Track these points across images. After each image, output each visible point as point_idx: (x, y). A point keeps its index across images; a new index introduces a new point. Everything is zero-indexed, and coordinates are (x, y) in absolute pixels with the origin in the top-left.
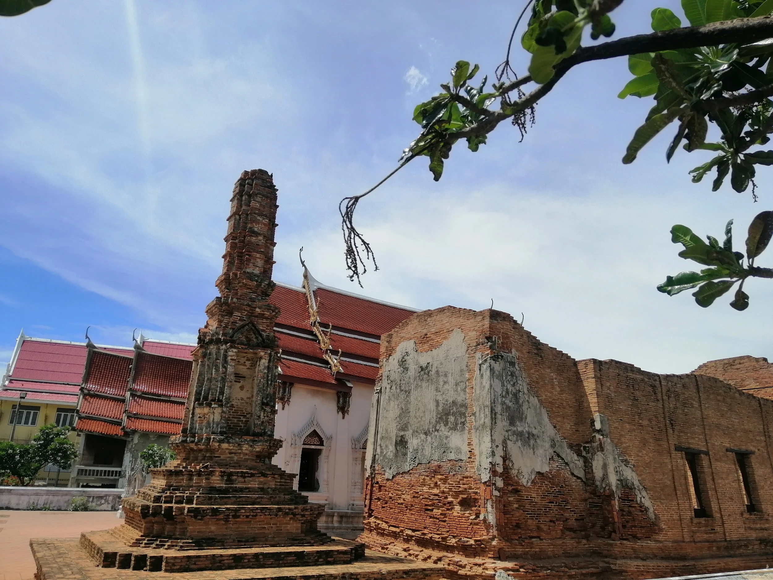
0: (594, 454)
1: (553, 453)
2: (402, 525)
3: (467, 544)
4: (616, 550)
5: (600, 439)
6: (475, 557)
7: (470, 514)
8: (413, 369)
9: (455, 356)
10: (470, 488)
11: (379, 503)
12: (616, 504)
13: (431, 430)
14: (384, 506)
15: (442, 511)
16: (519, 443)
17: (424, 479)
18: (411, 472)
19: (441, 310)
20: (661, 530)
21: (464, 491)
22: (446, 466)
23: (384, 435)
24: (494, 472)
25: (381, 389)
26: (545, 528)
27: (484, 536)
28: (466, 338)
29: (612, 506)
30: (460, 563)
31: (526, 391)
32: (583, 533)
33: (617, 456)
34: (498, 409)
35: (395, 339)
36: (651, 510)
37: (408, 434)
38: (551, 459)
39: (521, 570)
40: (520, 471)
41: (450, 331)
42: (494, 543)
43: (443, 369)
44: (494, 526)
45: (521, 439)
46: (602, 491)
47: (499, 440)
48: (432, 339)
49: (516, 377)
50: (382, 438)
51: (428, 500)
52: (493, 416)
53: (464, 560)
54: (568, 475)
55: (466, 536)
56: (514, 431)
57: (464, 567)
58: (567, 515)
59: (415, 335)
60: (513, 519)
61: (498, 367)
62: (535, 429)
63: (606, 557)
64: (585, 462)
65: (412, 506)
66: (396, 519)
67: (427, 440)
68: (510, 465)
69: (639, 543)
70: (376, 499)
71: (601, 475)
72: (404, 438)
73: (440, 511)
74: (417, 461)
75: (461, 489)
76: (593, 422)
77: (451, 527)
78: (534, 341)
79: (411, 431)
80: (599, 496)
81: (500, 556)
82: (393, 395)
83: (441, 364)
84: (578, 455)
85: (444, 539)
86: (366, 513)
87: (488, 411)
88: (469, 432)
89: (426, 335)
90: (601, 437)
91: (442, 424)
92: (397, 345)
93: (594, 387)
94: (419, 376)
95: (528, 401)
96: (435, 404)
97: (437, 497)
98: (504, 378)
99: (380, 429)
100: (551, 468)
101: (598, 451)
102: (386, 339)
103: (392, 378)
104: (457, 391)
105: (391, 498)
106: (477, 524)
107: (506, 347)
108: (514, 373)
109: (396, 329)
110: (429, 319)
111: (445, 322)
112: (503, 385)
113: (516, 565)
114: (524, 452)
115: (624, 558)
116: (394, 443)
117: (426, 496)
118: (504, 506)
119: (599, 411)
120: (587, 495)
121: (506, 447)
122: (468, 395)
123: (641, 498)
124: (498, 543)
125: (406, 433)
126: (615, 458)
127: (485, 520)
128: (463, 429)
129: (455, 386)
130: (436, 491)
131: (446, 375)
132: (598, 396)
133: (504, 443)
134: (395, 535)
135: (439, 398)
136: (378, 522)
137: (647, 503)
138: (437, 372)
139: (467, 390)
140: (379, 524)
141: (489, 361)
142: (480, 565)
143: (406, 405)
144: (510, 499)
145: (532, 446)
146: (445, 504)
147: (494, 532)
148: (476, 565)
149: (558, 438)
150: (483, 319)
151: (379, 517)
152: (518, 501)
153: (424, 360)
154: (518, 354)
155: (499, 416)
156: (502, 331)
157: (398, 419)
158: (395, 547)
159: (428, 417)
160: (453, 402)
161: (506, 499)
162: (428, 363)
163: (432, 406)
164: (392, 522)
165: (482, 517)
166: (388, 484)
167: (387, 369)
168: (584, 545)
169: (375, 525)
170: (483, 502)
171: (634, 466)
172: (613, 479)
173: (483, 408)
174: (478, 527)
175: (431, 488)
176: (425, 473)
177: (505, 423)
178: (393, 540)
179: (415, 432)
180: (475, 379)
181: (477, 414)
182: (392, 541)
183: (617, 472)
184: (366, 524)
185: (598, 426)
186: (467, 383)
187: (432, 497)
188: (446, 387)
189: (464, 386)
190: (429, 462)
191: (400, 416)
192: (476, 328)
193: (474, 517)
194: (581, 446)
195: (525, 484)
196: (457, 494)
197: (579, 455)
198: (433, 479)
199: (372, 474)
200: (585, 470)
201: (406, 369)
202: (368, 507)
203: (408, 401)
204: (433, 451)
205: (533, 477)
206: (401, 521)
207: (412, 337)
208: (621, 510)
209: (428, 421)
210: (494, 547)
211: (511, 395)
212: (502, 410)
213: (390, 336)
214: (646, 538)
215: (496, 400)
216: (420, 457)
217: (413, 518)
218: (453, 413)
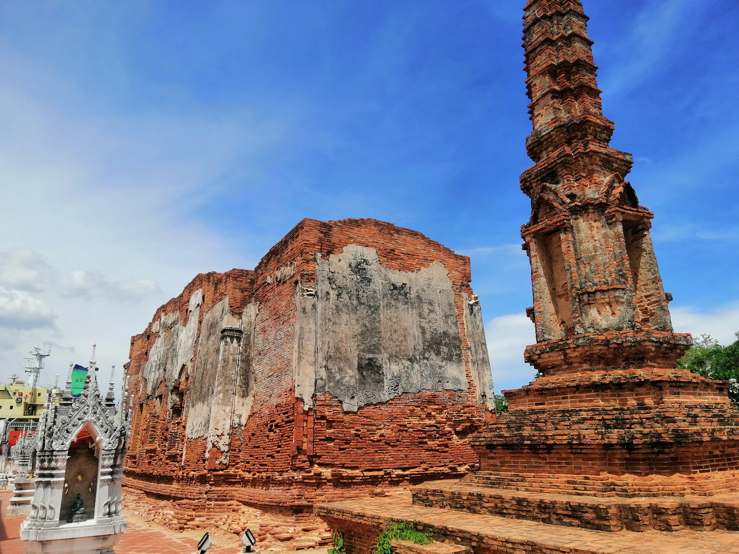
2: (385, 466)
8: (379, 283)
9: (440, 288)
10: (473, 416)
11: (331, 444)
13: (418, 357)
14: (343, 447)
15: (441, 441)
17: (412, 410)
18: (390, 402)
21: (468, 419)
22: (443, 396)
23: (332, 354)
25: (316, 292)
28: (450, 275)
37: (382, 358)
41: (428, 260)
43: (425, 296)
48: (403, 260)
50: (330, 358)
51: (422, 433)
59: (375, 244)
65: (397, 441)
66: (372, 461)
67: (413, 368)
72: (375, 362)
73: (437, 443)
74: (400, 391)
75: (462, 418)
77: (456, 456)
79: (386, 355)
83: (423, 290)
85: (454, 469)
88: (466, 365)
89: (393, 251)
91: (434, 353)
92: (343, 243)
94: (391, 294)
96: (420, 330)
97: (434, 428)
103: (339, 284)
104: (447, 322)
105: (357, 435)
110: (395, 235)
116: (356, 366)
117: (419, 428)
122: (459, 329)
125: (376, 356)
128: (460, 361)
129: (444, 318)
130: (429, 422)
131: (431, 304)
134: (374, 481)
135: (425, 325)
138: (419, 298)
143: (372, 323)
146: (444, 434)
150: (465, 264)
151: (337, 463)
153: (396, 277)
157: (359, 338)
159: (410, 342)
160: (444, 333)
162: (404, 284)
163: (417, 332)
164: (366, 465)
166: (347, 418)
167: (327, 268)
169: (333, 475)
175: (422, 419)
176: (414, 404)
178: (369, 487)
179: (393, 357)
180: (466, 317)
181: (473, 349)
187: (427, 429)
188: (432, 315)
189: (455, 320)
190: (419, 392)
196: (455, 424)
198: (425, 409)
199: (314, 405)
201: (367, 280)
202: (309, 453)
203: (375, 318)
204: (424, 380)
206: (381, 461)
209: (411, 347)
216: (404, 385)
217: (402, 455)
218: (445, 344)
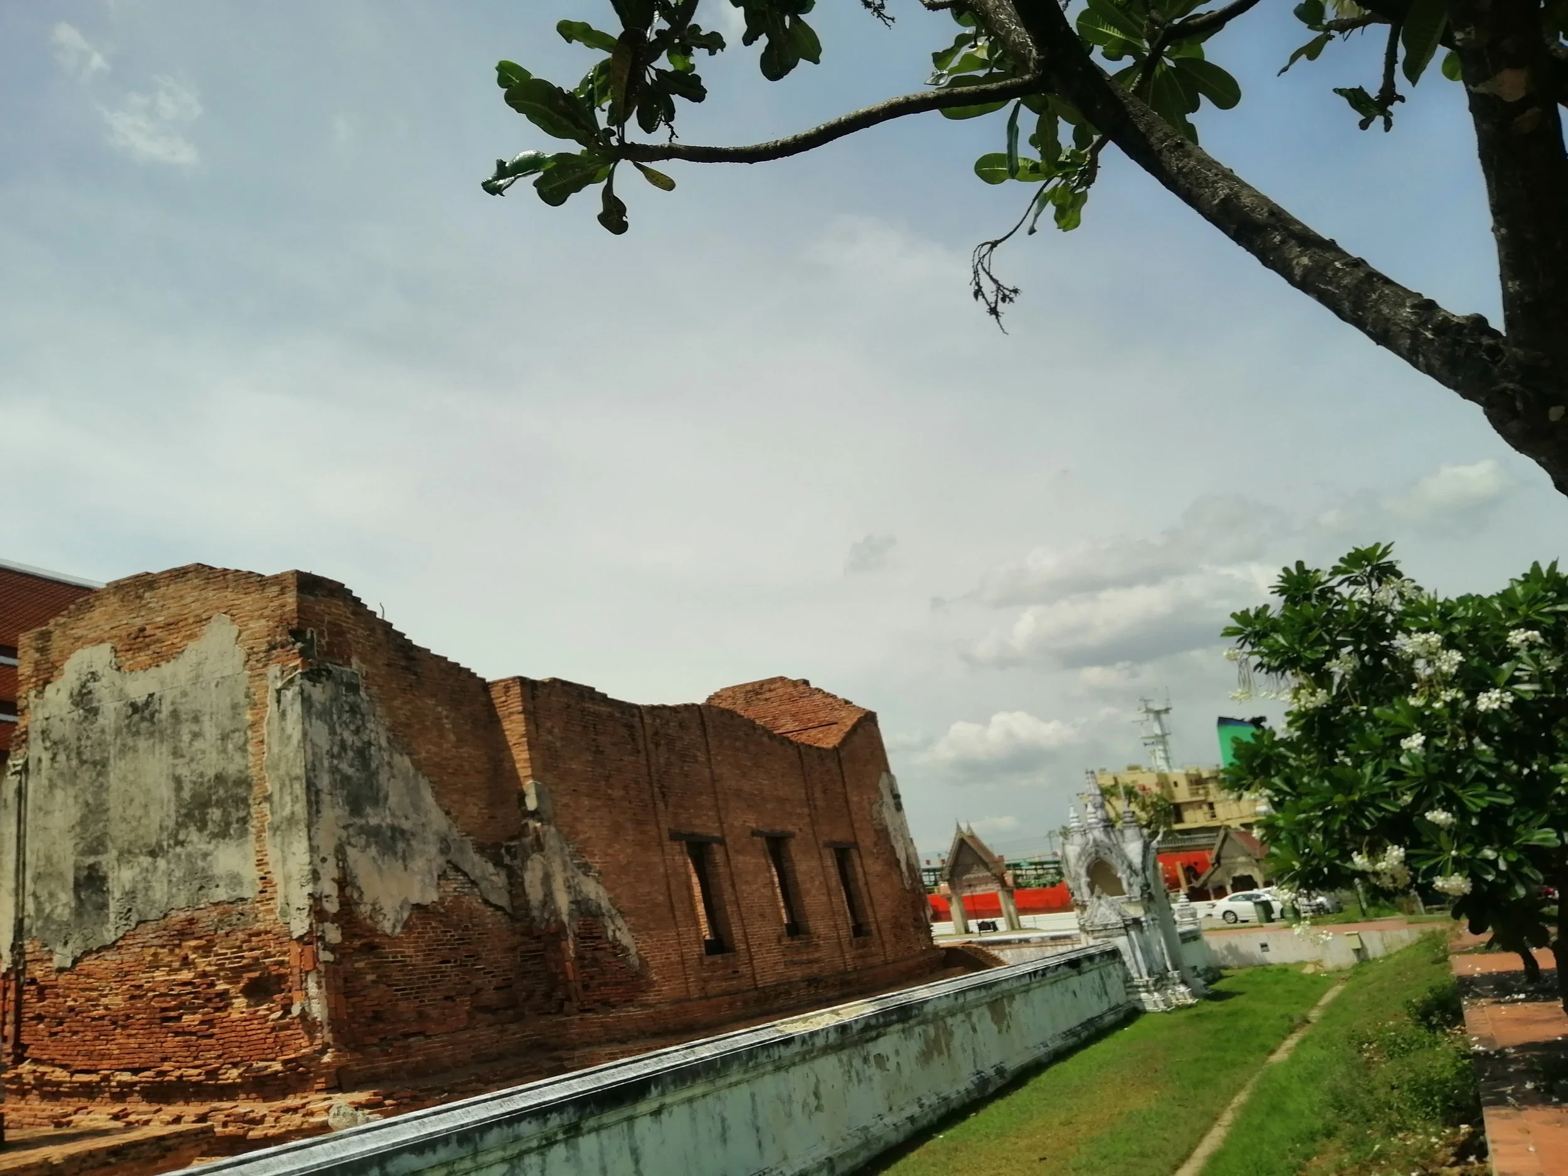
0: (526, 857)
1: (445, 865)
2: (106, 1064)
3: (265, 1073)
4: (574, 1031)
5: (535, 828)
6: (284, 1096)
7: (269, 1009)
8: (110, 711)
9: (218, 675)
10: (268, 955)
11: (41, 1026)
12: (570, 947)
13: (165, 844)
14: (55, 1030)
15: (204, 1014)
16: (373, 851)
17: (155, 955)
18: (120, 943)
19: (179, 574)
20: (651, 984)
21: (256, 962)
22: (208, 918)
23: (41, 870)
24: (318, 913)
25: (26, 763)
26: (434, 1013)
27: (304, 1046)
28: (244, 635)
29: (561, 951)
30: (252, 1115)
31: (384, 743)
32: (511, 1012)
33: (568, 859)
34: (324, 781)
35: (58, 642)
36: (633, 951)
37: (107, 860)
38: (442, 876)
39: (387, 1102)
40: (377, 907)
41: (201, 621)
42: (326, 1059)
43: (188, 706)
44: (325, 1024)
45: (376, 843)
46: (543, 926)
47: (327, 847)
48: (159, 641)
49: (363, 715)
50: (38, 877)
51: (168, 999)
52: (313, 798)
53: (260, 1108)
54: (477, 903)
55: (263, 1057)
56: (361, 827)
57: (261, 1120)
58: (478, 982)
59: (114, 632)
60: (367, 1003)
61: (319, 693)
62: (407, 818)
63: (555, 1049)
64: (509, 877)
65: (128, 1017)
66: (89, 1055)
67: (155, 868)
68: (356, 896)
69: (614, 1014)
70: (32, 1019)
71: (540, 896)
72: (97, 871)
73: (199, 1016)
74: (134, 918)
75: (245, 961)
76: (522, 796)
77: (226, 1046)
78: (399, 641)
79: (114, 853)
80: (539, 937)
81: (340, 1083)
82: (62, 774)
83: (184, 694)
84: (496, 865)
85: (213, 1074)
86: (8, 1055)
87: (299, 789)
88: (259, 838)
89: (142, 630)
90: (538, 825)
91: (192, 828)
92: (65, 656)
93: (522, 729)
94: (128, 726)
95: (389, 764)
96: (173, 785)
97: (189, 988)
98: (335, 717)
99: (30, 858)
100: (443, 894)
101: (534, 852)
102: (34, 644)
103: (55, 736)
104: (224, 751)
105: (71, 1009)
106: (286, 1027)
107: (338, 650)
108: (358, 707)
109: (62, 620)
110: (147, 595)
111: (189, 600)
112: (333, 732)
113: (375, 1094)
114: (385, 867)
115: (588, 1044)
116: (71, 885)
117: (163, 990)
118: (346, 980)
119: (533, 776)
120: (517, 939)
121: (344, 860)
122: (251, 758)
123: (614, 931)
124: (335, 1057)
125: (100, 858)
126: (565, 864)
127: (304, 1015)
128: (243, 833)
129: (219, 742)
130: (186, 975)
131: (196, 719)
132: (531, 747)
133: (340, 851)
134: (89, 1092)
135: (183, 771)
136: (42, 1069)
137: (625, 938)
138: (175, 714)
139: (250, 748)
140: (44, 1074)
141: (298, 681)
142: (295, 1110)
143: (96, 795)
144: (357, 965)
145: (400, 854)
146: (209, 1000)
147: (325, 1035)
148: (287, 1110)
149: (455, 834)
150: (283, 592)
151: (45, 1057)
152: (375, 968)
153: (138, 687)
154: (365, 667)
155: (325, 798)
156: (327, 618)
157: (78, 829)
158: (91, 1116)
159: (156, 816)
160: (216, 777)
161: (349, 965)
162: (151, 695)
163: (166, 791)
164: (80, 1063)
165: (296, 1010)
166: (62, 979)
167: (41, 714)
168: (514, 1034)
169: (35, 1079)
170: (297, 978)
171: (600, 873)
172: (563, 901)
173: (287, 782)
174: (289, 1032)
175: (172, 971)
176: (156, 942)
177: (339, 812)
178: (83, 1102)
179: (126, 855)
180: (269, 723)
181: (276, 798)
182: (80, 1104)
183: (569, 887)
184: (10, 1081)
185: (531, 803)
186: (249, 733)
187: (177, 990)
188: (198, 744)
189: (243, 739)
190: (166, 916)
191: (83, 822)
192: (267, 612)
193: (279, 1014)
194: (501, 846)
195: (388, 931)
196: (235, 975)
197: (498, 863)
198: (177, 951)
199: (15, 963)
200: (510, 892)
201: (93, 712)
202: (11, 1042)
203: (102, 785)
204: (174, 890)
205: (406, 915)
206: (103, 1056)
207: (106, 635)
208: (580, 957)
209: (155, 826)
210: (328, 1065)
211: (351, 754)
212: (333, 784)
213: (46, 636)
214: (625, 1002)
215: (317, 763)
216: (141, 907)
217: (133, 1043)
218: (217, 801)
